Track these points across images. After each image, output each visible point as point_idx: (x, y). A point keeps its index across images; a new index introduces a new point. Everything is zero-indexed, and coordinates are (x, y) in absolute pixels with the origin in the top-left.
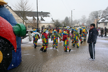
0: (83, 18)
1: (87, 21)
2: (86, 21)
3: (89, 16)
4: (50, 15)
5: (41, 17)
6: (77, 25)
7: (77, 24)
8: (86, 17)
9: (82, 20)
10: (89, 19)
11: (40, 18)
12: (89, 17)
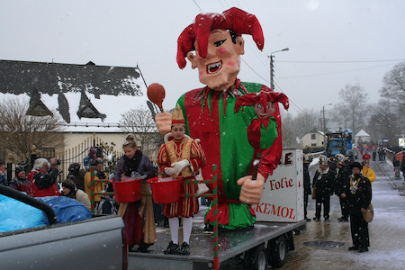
0: (348, 99)
1: (375, 119)
2: (366, 120)
3: (384, 90)
4: (139, 81)
5: (79, 94)
6: (314, 141)
7: (313, 137)
8: (363, 93)
9: (345, 112)
10: (384, 103)
11: (73, 99)
12: (385, 93)
